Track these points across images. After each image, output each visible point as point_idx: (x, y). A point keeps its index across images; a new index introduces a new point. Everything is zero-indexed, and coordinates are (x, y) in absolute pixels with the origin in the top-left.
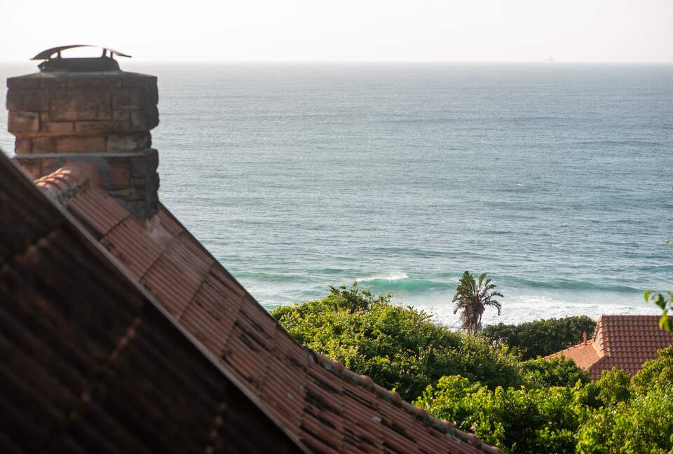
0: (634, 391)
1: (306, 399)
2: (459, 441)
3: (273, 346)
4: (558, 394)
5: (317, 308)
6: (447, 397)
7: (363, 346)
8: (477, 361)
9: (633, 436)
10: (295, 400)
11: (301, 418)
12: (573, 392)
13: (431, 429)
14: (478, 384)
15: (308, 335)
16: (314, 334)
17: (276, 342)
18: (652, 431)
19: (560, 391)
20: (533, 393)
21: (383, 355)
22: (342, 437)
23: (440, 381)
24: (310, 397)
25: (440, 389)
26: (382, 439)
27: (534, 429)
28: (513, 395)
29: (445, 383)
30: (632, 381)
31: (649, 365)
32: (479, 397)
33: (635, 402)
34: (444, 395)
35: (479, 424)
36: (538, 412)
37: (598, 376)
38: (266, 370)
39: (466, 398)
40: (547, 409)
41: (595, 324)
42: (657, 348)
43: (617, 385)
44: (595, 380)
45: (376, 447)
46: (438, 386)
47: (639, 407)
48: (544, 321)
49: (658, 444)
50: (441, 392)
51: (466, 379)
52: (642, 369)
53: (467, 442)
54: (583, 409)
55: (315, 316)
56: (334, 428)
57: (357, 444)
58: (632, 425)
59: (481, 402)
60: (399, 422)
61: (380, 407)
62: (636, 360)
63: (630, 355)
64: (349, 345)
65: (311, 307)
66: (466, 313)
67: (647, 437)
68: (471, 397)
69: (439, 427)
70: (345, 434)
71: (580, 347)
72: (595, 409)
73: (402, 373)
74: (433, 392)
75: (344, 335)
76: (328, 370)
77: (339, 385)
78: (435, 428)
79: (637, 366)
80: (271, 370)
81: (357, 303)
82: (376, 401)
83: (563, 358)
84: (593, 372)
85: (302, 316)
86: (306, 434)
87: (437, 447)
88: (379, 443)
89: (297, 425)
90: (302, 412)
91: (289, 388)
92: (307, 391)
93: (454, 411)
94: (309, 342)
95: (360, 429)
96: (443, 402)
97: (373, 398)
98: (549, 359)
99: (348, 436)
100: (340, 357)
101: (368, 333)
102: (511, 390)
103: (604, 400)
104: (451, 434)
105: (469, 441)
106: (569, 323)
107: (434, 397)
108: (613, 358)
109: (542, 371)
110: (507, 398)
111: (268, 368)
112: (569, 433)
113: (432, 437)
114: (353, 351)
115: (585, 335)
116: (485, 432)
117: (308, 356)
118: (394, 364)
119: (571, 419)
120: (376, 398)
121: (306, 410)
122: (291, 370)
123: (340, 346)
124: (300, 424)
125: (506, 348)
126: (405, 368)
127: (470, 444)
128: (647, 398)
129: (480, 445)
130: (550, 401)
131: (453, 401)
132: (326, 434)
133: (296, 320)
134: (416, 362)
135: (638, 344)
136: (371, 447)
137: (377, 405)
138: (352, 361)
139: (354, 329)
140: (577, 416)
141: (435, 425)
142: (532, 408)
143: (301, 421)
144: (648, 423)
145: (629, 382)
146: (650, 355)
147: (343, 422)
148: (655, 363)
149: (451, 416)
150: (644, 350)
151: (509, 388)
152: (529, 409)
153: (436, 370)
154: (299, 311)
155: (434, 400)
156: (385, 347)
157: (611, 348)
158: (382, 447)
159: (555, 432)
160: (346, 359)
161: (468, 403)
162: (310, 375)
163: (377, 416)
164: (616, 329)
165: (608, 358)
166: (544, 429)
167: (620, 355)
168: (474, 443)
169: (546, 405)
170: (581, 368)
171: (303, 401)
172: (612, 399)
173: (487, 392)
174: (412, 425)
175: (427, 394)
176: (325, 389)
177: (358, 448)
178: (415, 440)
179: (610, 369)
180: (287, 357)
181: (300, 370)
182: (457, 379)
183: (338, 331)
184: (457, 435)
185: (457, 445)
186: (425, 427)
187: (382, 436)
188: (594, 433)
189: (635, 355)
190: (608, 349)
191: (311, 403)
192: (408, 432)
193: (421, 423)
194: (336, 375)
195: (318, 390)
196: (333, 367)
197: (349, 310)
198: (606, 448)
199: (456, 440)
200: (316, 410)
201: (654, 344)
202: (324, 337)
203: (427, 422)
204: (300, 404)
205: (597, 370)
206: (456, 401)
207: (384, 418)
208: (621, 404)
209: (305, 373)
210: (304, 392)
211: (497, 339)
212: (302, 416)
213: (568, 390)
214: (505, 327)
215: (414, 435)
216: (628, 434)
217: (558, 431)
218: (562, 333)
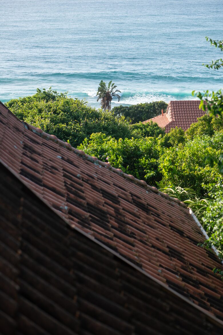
0: (186, 138)
1: (23, 148)
2: (100, 166)
3: (6, 122)
4: (149, 141)
5: (30, 100)
6: (95, 143)
7: (53, 118)
8: (109, 125)
9: (186, 161)
10: (18, 149)
11: (21, 158)
12: (157, 140)
13: (87, 161)
14: (110, 137)
15: (25, 114)
16: (29, 113)
17: (8, 120)
18: (196, 158)
19: (151, 140)
20: (137, 141)
21: (63, 123)
22: (42, 166)
23: (91, 136)
24: (26, 147)
25: (91, 140)
26: (62, 167)
27: (138, 159)
28: (127, 142)
29: (94, 137)
30: (185, 133)
31: (193, 125)
32: (111, 143)
33: (188, 144)
34: (93, 143)
35: (110, 157)
36: (140, 150)
37: (169, 131)
38: (3, 134)
39: (104, 144)
40: (144, 148)
41: (167, 105)
42: (198, 116)
43: (178, 135)
44: (168, 133)
45: (59, 171)
46: (90, 138)
47: (190, 146)
48: (142, 104)
49: (199, 165)
50: (92, 141)
51: (104, 134)
52: (190, 127)
53: (104, 167)
54: (162, 148)
55: (29, 104)
56: (38, 162)
57: (50, 170)
58: (186, 155)
59: (112, 145)
60: (70, 158)
61: (61, 150)
62: (187, 123)
63: (184, 120)
64: (46, 118)
65: (27, 99)
66: (103, 101)
67: (193, 161)
68: (106, 143)
69: (91, 160)
70: (43, 165)
71: (160, 117)
72: (167, 148)
73: (73, 132)
74: (88, 141)
75: (43, 113)
76: (35, 133)
77: (40, 140)
78: (89, 160)
79: (188, 125)
80: (6, 134)
81: (50, 97)
82: (59, 148)
83: (152, 122)
84: (166, 129)
85: (23, 104)
86: (24, 166)
87: (90, 170)
88: (60, 169)
89: (19, 161)
90: (22, 155)
91: (15, 143)
92: (24, 144)
93: (99, 150)
94: (26, 117)
95: (51, 162)
96: (93, 146)
97: (57, 146)
98: (145, 123)
99: (45, 166)
100: (41, 125)
101: (55, 112)
102: (126, 139)
103: (172, 143)
104: (97, 163)
105: (106, 167)
106: (154, 105)
107: (88, 144)
108: (176, 122)
109: (141, 129)
110: (124, 143)
111: (4, 133)
112: (155, 160)
113: (87, 165)
114: (48, 121)
115: (162, 111)
116: (113, 161)
117: (24, 126)
118: (69, 127)
119: (156, 153)
120: (59, 146)
121: (23, 154)
122: (16, 133)
123: (41, 119)
124: (20, 161)
125: (123, 118)
126: (74, 129)
127: (106, 168)
128: (193, 142)
129: (111, 168)
130: (146, 144)
131: (98, 145)
132: (34, 166)
133: (19, 106)
134: (79, 126)
135: (188, 115)
136: (57, 171)
137: (59, 150)
138: (47, 126)
139: (48, 110)
140: (159, 152)
141: (88, 159)
142: (137, 148)
143: (21, 160)
144: (194, 155)
145: (184, 134)
146: (194, 120)
147: (42, 159)
148: (196, 124)
149: (97, 153)
150: (191, 117)
151: (125, 138)
152: (135, 149)
153: (89, 130)
154: (21, 101)
155: (88, 145)
156: (64, 119)
157: (175, 117)
158: (62, 171)
159: (148, 159)
160: (45, 125)
161: (105, 146)
162: (25, 135)
163: (59, 155)
164: (178, 107)
165: (174, 122)
166: (142, 158)
167: (179, 120)
168: (108, 167)
169: (144, 146)
170: (161, 127)
171: (22, 149)
172: (176, 142)
173: (115, 141)
174: (77, 159)
175: (85, 142)
176: (33, 143)
177: (50, 172)
178: (79, 167)
179: (175, 127)
180: (14, 127)
181: (21, 133)
182: (100, 134)
183: (40, 111)
184: (99, 164)
185: (100, 168)
186: (84, 160)
187: (62, 165)
188: (169, 160)
189: (187, 120)
190: (174, 118)
191: (26, 150)
192: (75, 163)
193: (81, 158)
194: (39, 135)
195: (30, 143)
196: (37, 131)
197: (45, 101)
198: (175, 167)
199: (99, 166)
200: (29, 154)
201: (196, 115)
202: (34, 114)
203: (85, 158)
204: (21, 151)
205: (169, 128)
206: (99, 145)
207: (63, 156)
208: (180, 145)
209: (23, 135)
210: (22, 144)
211: (119, 113)
212: (22, 157)
213: (155, 139)
214: (123, 107)
215: (78, 164)
216: (184, 160)
217: (150, 159)
218: (151, 110)
